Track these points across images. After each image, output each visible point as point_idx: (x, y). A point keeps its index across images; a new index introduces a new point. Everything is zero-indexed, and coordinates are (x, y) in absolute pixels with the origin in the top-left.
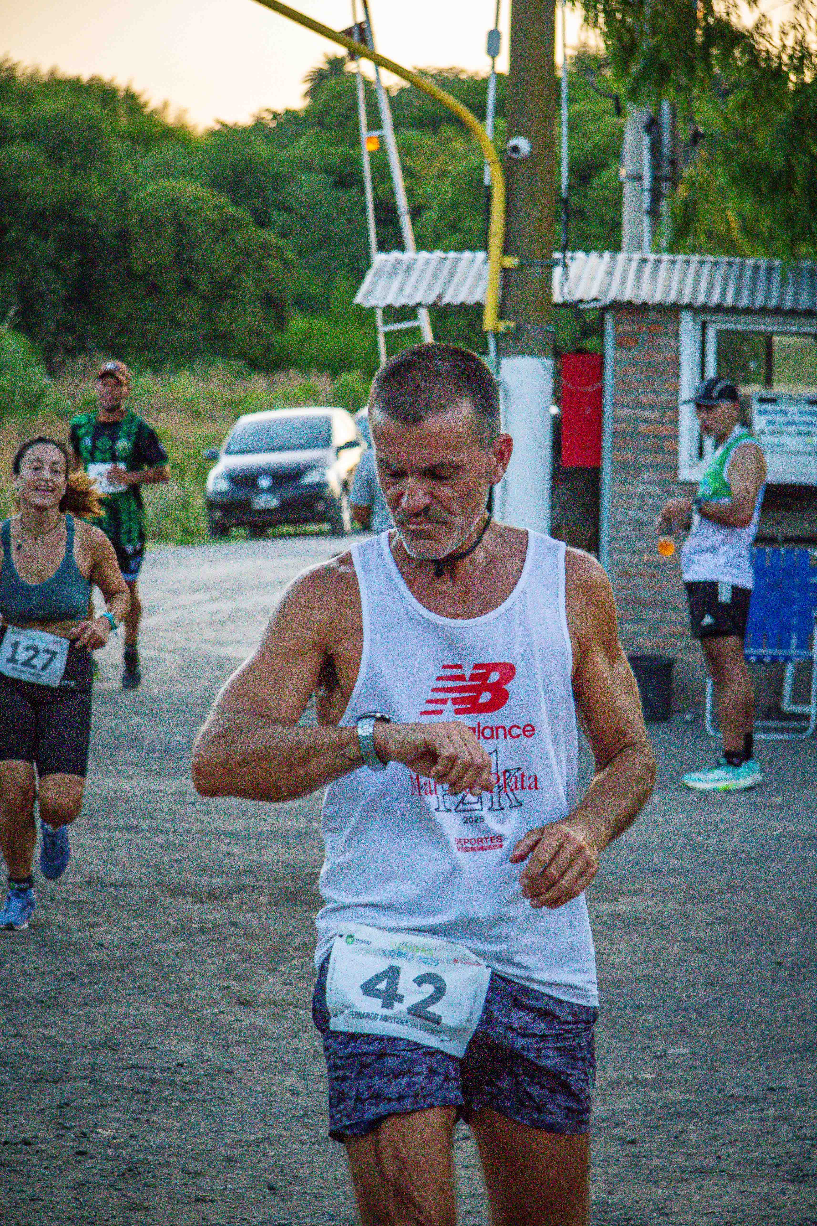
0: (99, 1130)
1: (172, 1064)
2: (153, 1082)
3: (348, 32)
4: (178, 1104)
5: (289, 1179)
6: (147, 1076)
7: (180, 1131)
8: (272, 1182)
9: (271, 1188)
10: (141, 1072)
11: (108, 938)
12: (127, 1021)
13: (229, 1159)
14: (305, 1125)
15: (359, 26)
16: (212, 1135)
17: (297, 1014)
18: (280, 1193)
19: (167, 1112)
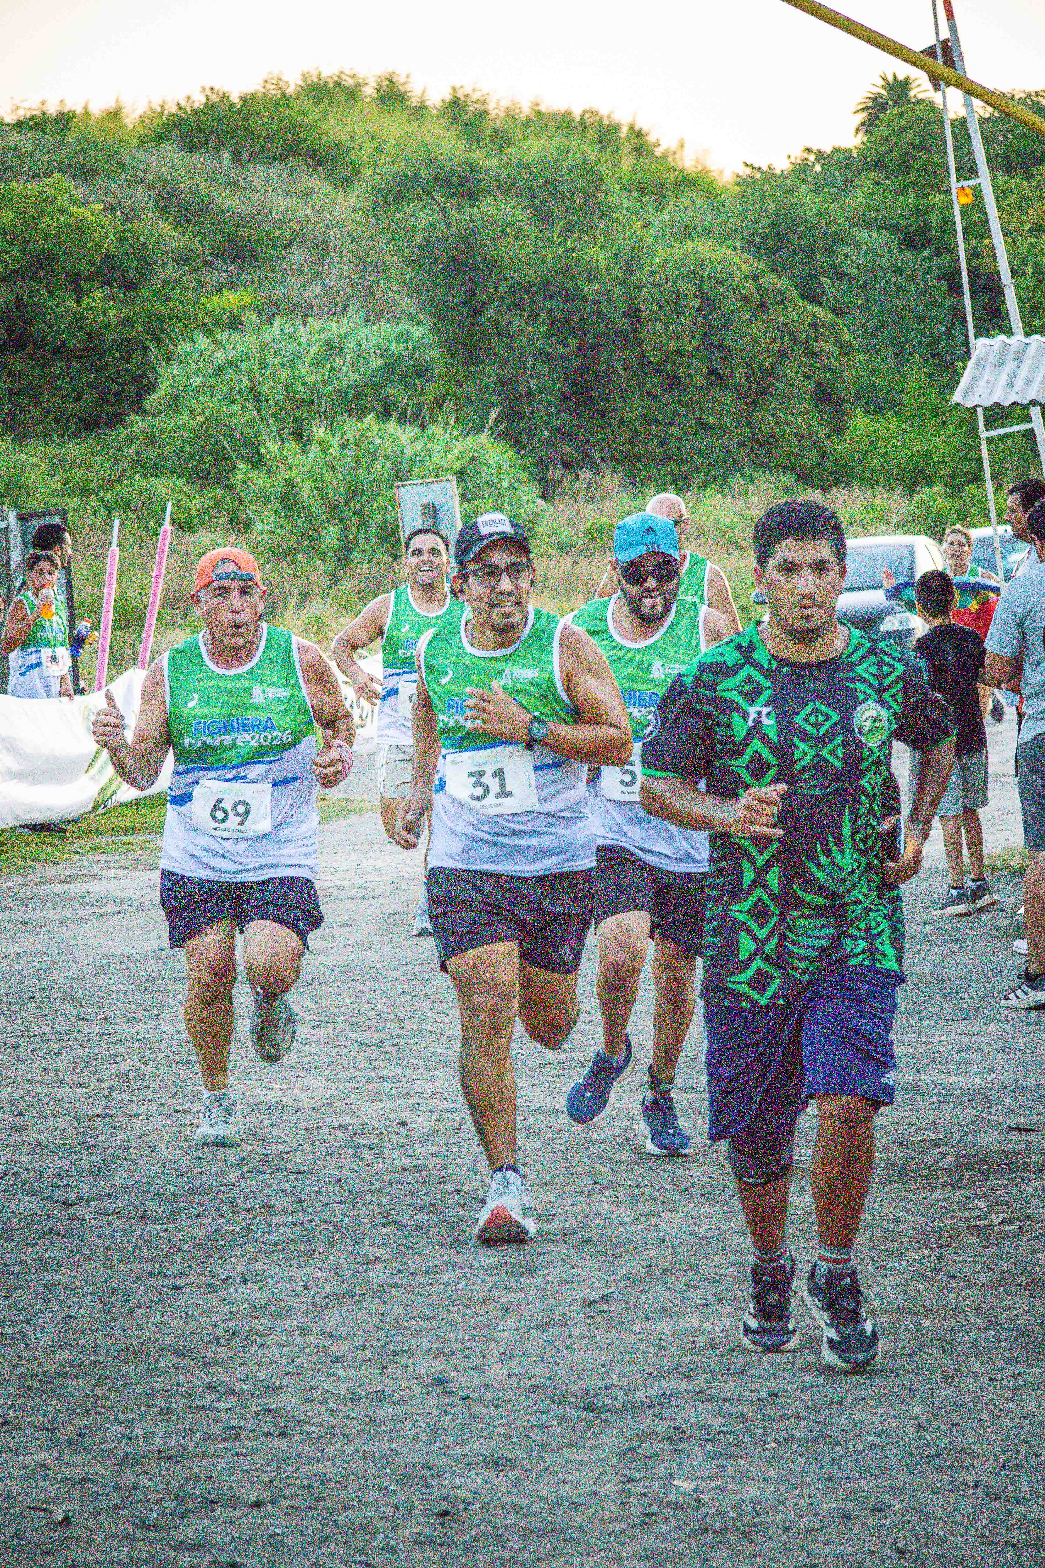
0: (676, 1482)
1: (764, 1393)
2: (741, 1417)
3: (930, 52)
4: (774, 1445)
5: (921, 1538)
6: (733, 1410)
7: (780, 1480)
8: (901, 1544)
9: (900, 1551)
10: (725, 1405)
11: (672, 1231)
12: (703, 1339)
13: (846, 1515)
14: (938, 1468)
15: (944, 43)
16: (819, 1484)
17: (918, 1323)
18: (911, 1557)
19: (760, 1455)
